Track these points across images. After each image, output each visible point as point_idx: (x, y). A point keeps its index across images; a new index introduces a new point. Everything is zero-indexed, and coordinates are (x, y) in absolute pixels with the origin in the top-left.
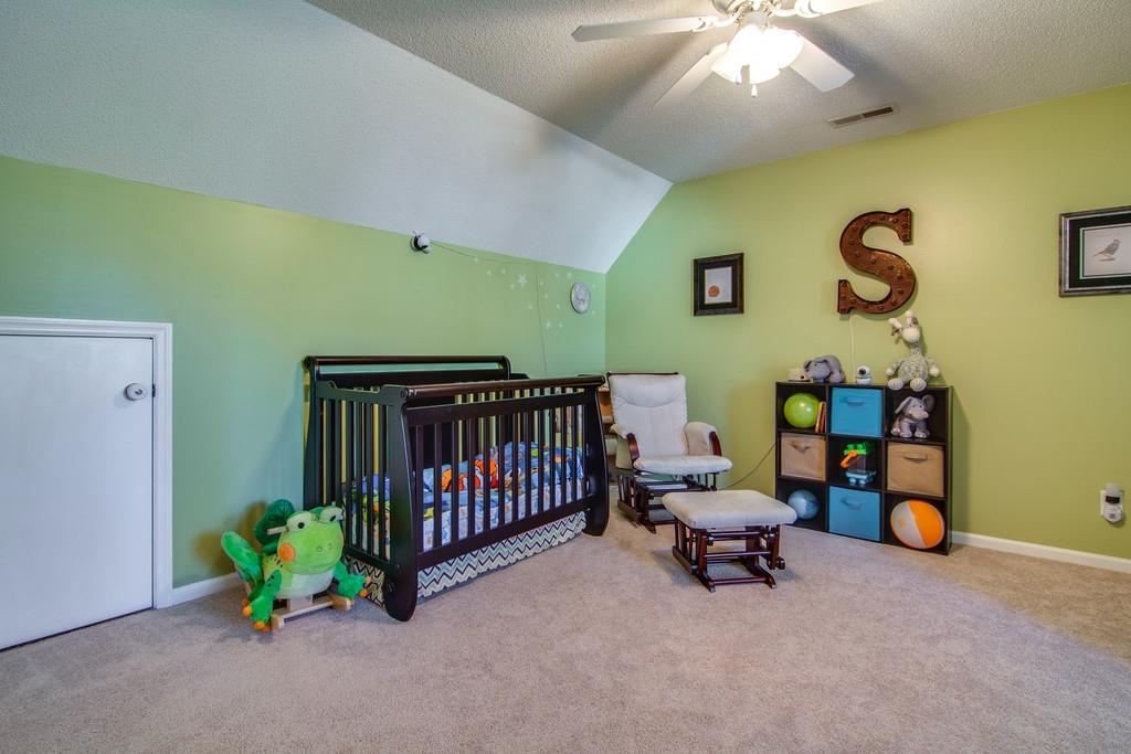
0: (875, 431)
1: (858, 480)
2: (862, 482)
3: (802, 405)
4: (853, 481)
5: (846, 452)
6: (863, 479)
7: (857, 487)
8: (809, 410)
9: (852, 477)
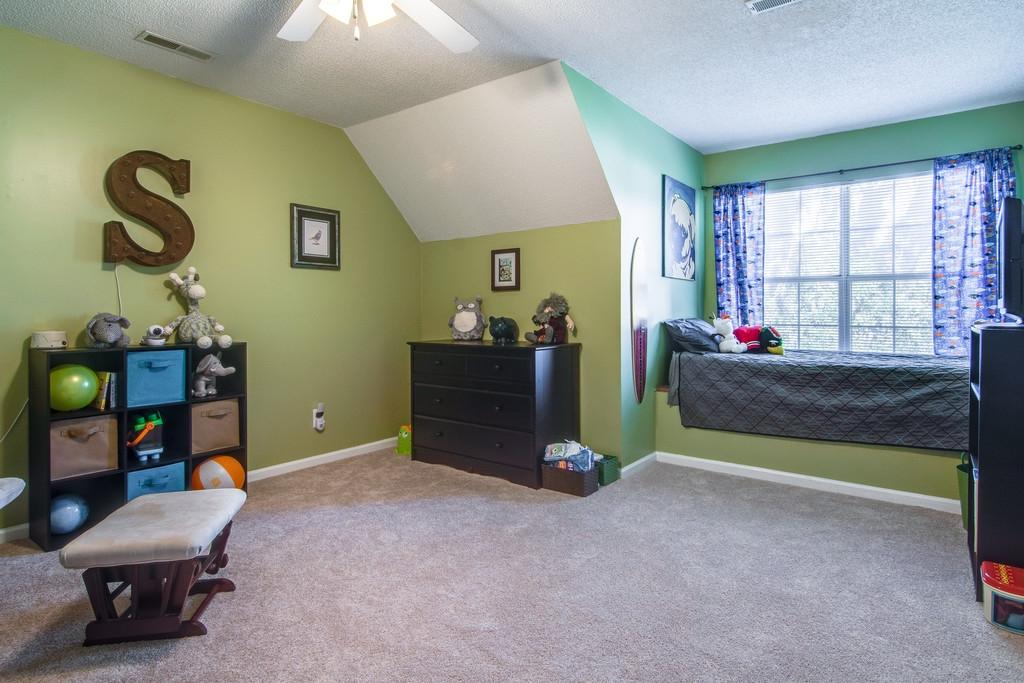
0: (178, 396)
1: (149, 457)
2: (157, 457)
3: (76, 379)
4: (145, 459)
5: (139, 427)
6: (157, 452)
7: (151, 463)
8: (86, 384)
9: (143, 454)
